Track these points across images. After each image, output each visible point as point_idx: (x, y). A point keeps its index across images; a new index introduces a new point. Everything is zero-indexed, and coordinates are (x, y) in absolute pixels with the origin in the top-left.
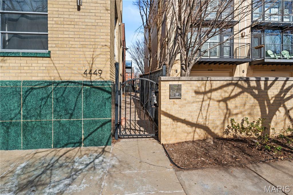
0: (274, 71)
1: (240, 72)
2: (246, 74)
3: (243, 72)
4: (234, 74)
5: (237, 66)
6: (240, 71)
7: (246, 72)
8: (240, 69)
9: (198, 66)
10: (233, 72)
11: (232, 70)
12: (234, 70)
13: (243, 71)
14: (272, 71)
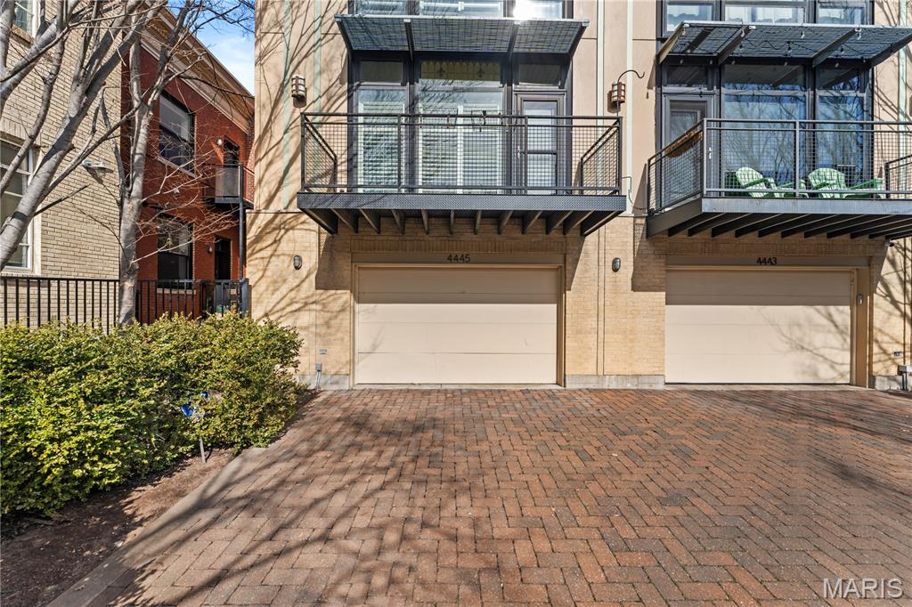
0: (772, 262)
1: (602, 269)
2: (630, 275)
3: (615, 270)
4: (573, 275)
5: (588, 238)
6: (601, 263)
7: (631, 269)
8: (602, 256)
9: (397, 238)
10: (569, 267)
11: (562, 256)
12: (569, 259)
13: (614, 262)
14: (760, 262)
